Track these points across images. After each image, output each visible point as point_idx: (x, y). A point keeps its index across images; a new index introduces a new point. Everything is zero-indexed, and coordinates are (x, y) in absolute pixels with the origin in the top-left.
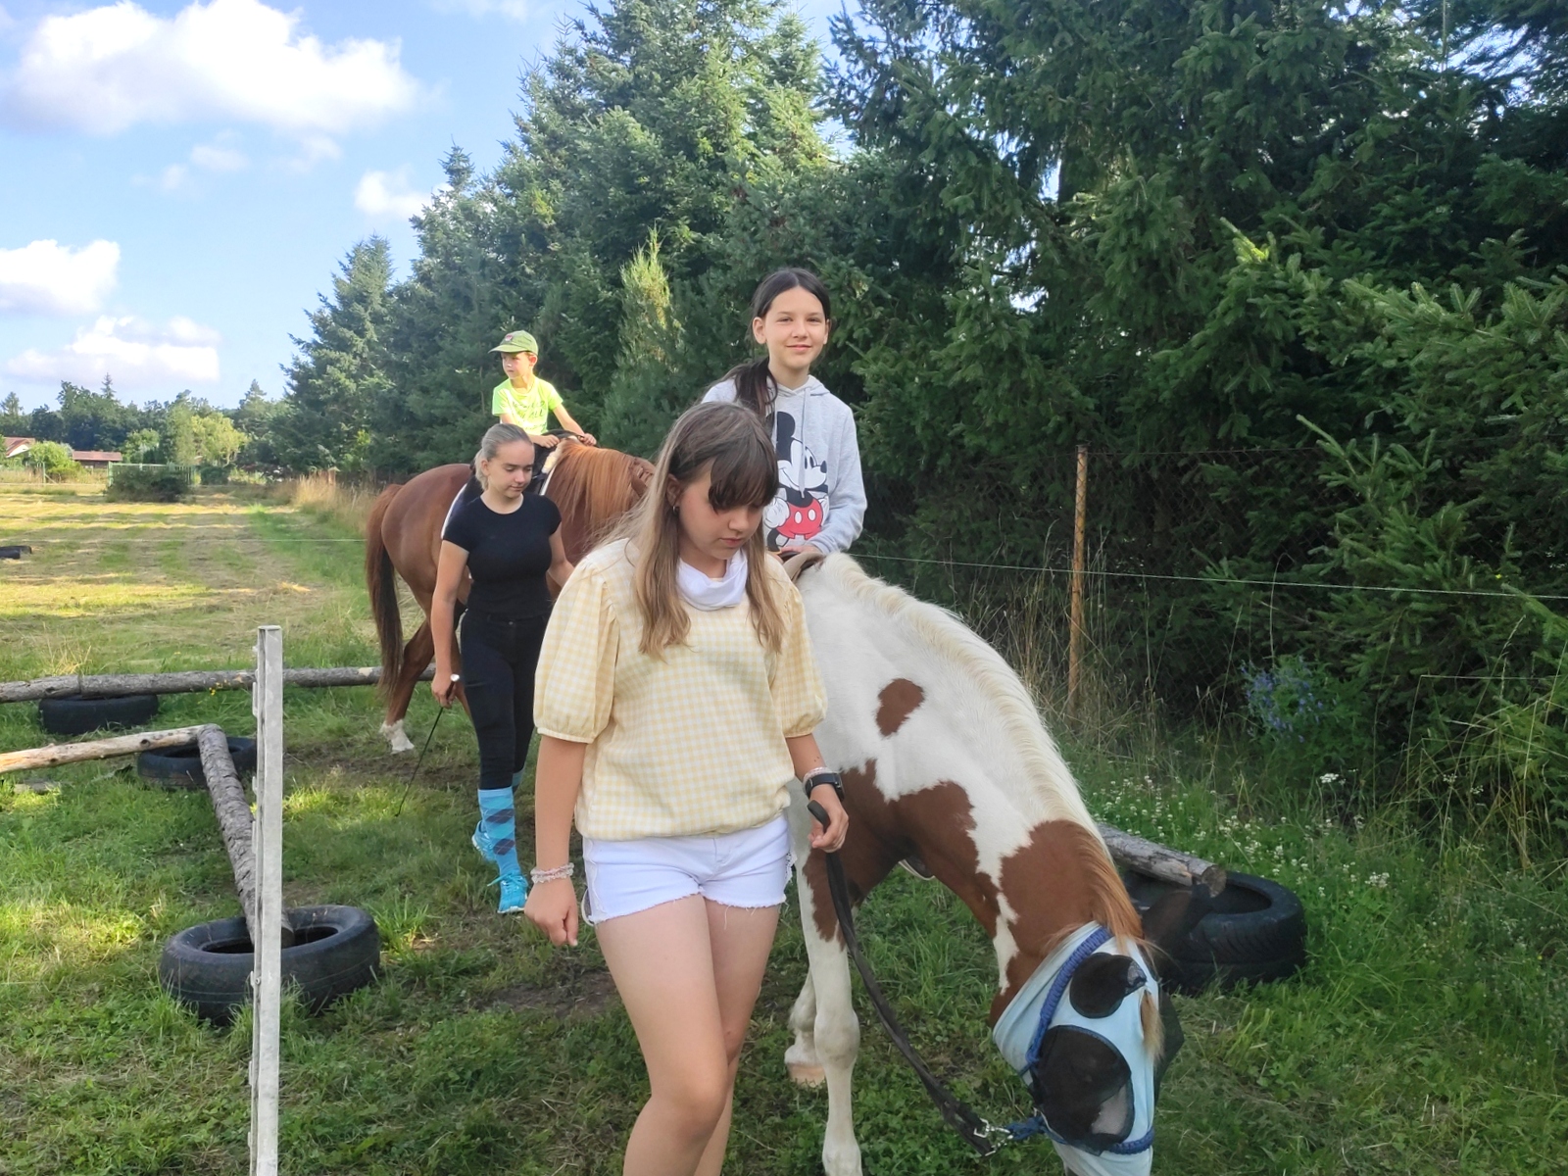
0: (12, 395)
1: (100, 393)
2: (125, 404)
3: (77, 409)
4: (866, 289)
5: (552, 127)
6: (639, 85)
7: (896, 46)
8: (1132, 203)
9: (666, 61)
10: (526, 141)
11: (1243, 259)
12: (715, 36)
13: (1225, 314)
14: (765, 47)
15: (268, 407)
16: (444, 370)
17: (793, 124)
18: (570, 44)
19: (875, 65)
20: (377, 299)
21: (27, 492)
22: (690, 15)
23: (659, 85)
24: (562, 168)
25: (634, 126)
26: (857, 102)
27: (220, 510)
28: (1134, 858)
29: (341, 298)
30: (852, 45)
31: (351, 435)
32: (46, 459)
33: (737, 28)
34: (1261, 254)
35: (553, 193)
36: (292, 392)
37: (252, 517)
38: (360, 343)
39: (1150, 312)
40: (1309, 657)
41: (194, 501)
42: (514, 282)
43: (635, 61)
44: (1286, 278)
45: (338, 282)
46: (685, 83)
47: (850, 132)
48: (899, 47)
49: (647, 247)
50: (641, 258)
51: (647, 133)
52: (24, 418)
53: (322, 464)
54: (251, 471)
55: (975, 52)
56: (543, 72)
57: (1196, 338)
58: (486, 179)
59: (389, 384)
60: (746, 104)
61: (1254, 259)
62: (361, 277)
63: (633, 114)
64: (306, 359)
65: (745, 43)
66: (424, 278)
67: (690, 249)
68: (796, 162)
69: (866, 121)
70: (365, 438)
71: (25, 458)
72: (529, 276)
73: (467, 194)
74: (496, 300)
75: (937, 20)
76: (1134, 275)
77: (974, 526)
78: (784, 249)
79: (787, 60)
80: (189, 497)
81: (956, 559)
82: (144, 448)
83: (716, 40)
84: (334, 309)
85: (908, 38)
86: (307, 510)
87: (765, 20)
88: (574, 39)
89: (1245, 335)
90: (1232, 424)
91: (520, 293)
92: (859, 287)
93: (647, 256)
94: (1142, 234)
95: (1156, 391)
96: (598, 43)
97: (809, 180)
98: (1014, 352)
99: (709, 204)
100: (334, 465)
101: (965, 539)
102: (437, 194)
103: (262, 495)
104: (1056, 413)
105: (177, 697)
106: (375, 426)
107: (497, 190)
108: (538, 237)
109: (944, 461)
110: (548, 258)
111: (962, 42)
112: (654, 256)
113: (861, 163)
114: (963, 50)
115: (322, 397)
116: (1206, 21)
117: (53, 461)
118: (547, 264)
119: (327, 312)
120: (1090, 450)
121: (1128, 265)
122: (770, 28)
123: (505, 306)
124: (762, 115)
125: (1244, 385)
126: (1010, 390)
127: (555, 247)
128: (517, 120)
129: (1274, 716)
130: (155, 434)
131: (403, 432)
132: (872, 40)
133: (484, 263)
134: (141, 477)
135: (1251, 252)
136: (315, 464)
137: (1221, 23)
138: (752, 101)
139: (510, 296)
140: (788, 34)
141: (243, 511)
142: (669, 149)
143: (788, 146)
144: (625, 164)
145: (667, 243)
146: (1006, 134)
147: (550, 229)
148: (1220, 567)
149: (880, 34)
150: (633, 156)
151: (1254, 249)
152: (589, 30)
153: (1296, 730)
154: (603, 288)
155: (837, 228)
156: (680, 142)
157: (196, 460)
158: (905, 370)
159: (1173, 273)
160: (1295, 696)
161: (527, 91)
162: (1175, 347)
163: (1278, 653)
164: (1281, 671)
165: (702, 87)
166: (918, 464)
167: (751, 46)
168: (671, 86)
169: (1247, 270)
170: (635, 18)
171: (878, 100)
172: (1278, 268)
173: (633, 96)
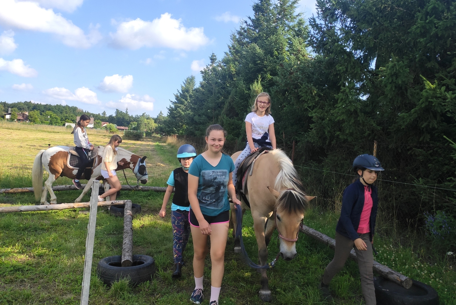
0: (104, 111)
1: (125, 112)
2: (130, 115)
3: (119, 116)
4: (316, 92)
5: (237, 48)
6: (260, 37)
7: (327, 26)
8: (394, 70)
9: (267, 31)
10: (230, 52)
11: (427, 87)
12: (281, 24)
13: (422, 104)
14: (294, 27)
15: (164, 118)
16: (204, 110)
17: (299, 47)
18: (243, 27)
19: (322, 31)
20: (191, 91)
21: (105, 136)
22: (274, 19)
23: (265, 37)
24: (239, 59)
25: (257, 48)
26: (316, 41)
27: (148, 143)
28: (382, 272)
29: (182, 91)
30: (315, 25)
31: (182, 126)
32: (110, 128)
33: (287, 22)
34: (433, 86)
35: (236, 65)
36: (169, 114)
37: (156, 145)
38: (186, 102)
39: (399, 102)
40: (446, 212)
41: (143, 141)
42: (224, 88)
43: (259, 31)
44: (441, 94)
45: (182, 87)
46: (271, 37)
47: (313, 49)
48: (328, 26)
49: (258, 80)
50: (256, 82)
51: (260, 50)
52: (107, 117)
53: (174, 133)
54: (158, 134)
55: (352, 28)
56: (236, 34)
57: (413, 111)
58: (219, 61)
59: (192, 113)
60: (288, 42)
61: (431, 88)
62: (188, 86)
63: (258, 45)
64: (173, 106)
65: (288, 26)
66: (202, 86)
67: (270, 80)
68: (299, 57)
69: (318, 46)
70: (185, 127)
71: (106, 127)
72: (228, 87)
73: (215, 65)
74: (219, 92)
75: (341, 19)
76: (394, 91)
77: (342, 162)
78: (293, 81)
79: (299, 30)
80: (142, 139)
81: (336, 171)
82: (133, 126)
83: (281, 25)
84: (181, 94)
85: (331, 23)
86: (169, 144)
87: (295, 20)
88: (244, 26)
89: (428, 110)
90: (424, 137)
91: (225, 91)
92: (314, 92)
93: (257, 82)
94: (396, 79)
95: (401, 126)
96: (250, 26)
97: (302, 62)
98: (355, 111)
99: (275, 69)
100: (177, 133)
101: (339, 165)
102: (207, 65)
103: (159, 140)
104: (368, 130)
105: (125, 191)
106: (187, 124)
107: (222, 64)
108: (231, 76)
109: (334, 142)
110: (233, 82)
111: (348, 25)
112: (259, 82)
113: (317, 58)
114: (348, 27)
115: (176, 116)
116: (419, 18)
117: (111, 128)
118: (233, 83)
119: (179, 94)
120: (378, 142)
121: (392, 88)
122: (296, 22)
123: (221, 94)
124: (291, 45)
125: (428, 125)
126: (354, 123)
127: (235, 79)
128: (229, 46)
129: (434, 230)
130: (136, 123)
131: (194, 126)
132: (321, 24)
133: (217, 83)
134: (131, 133)
135: (429, 85)
136: (172, 133)
137: (424, 19)
138: (290, 42)
139: (223, 91)
140: (300, 23)
141: (154, 144)
142: (266, 54)
143: (297, 53)
144: (254, 57)
145: (263, 79)
146: (360, 51)
147: (234, 74)
148: (419, 181)
149: (323, 22)
150: (256, 55)
151: (430, 85)
152: (248, 23)
153: (441, 235)
154: (246, 90)
155: (309, 75)
156: (269, 52)
157: (145, 130)
158: (324, 115)
159: (407, 91)
160: (441, 224)
161: (232, 39)
162: (407, 113)
163: (437, 210)
164: (437, 215)
165: (276, 37)
166: (326, 143)
167: (290, 27)
168: (268, 38)
169: (428, 91)
170: (260, 20)
171: (322, 40)
172: (438, 90)
173: (258, 40)
